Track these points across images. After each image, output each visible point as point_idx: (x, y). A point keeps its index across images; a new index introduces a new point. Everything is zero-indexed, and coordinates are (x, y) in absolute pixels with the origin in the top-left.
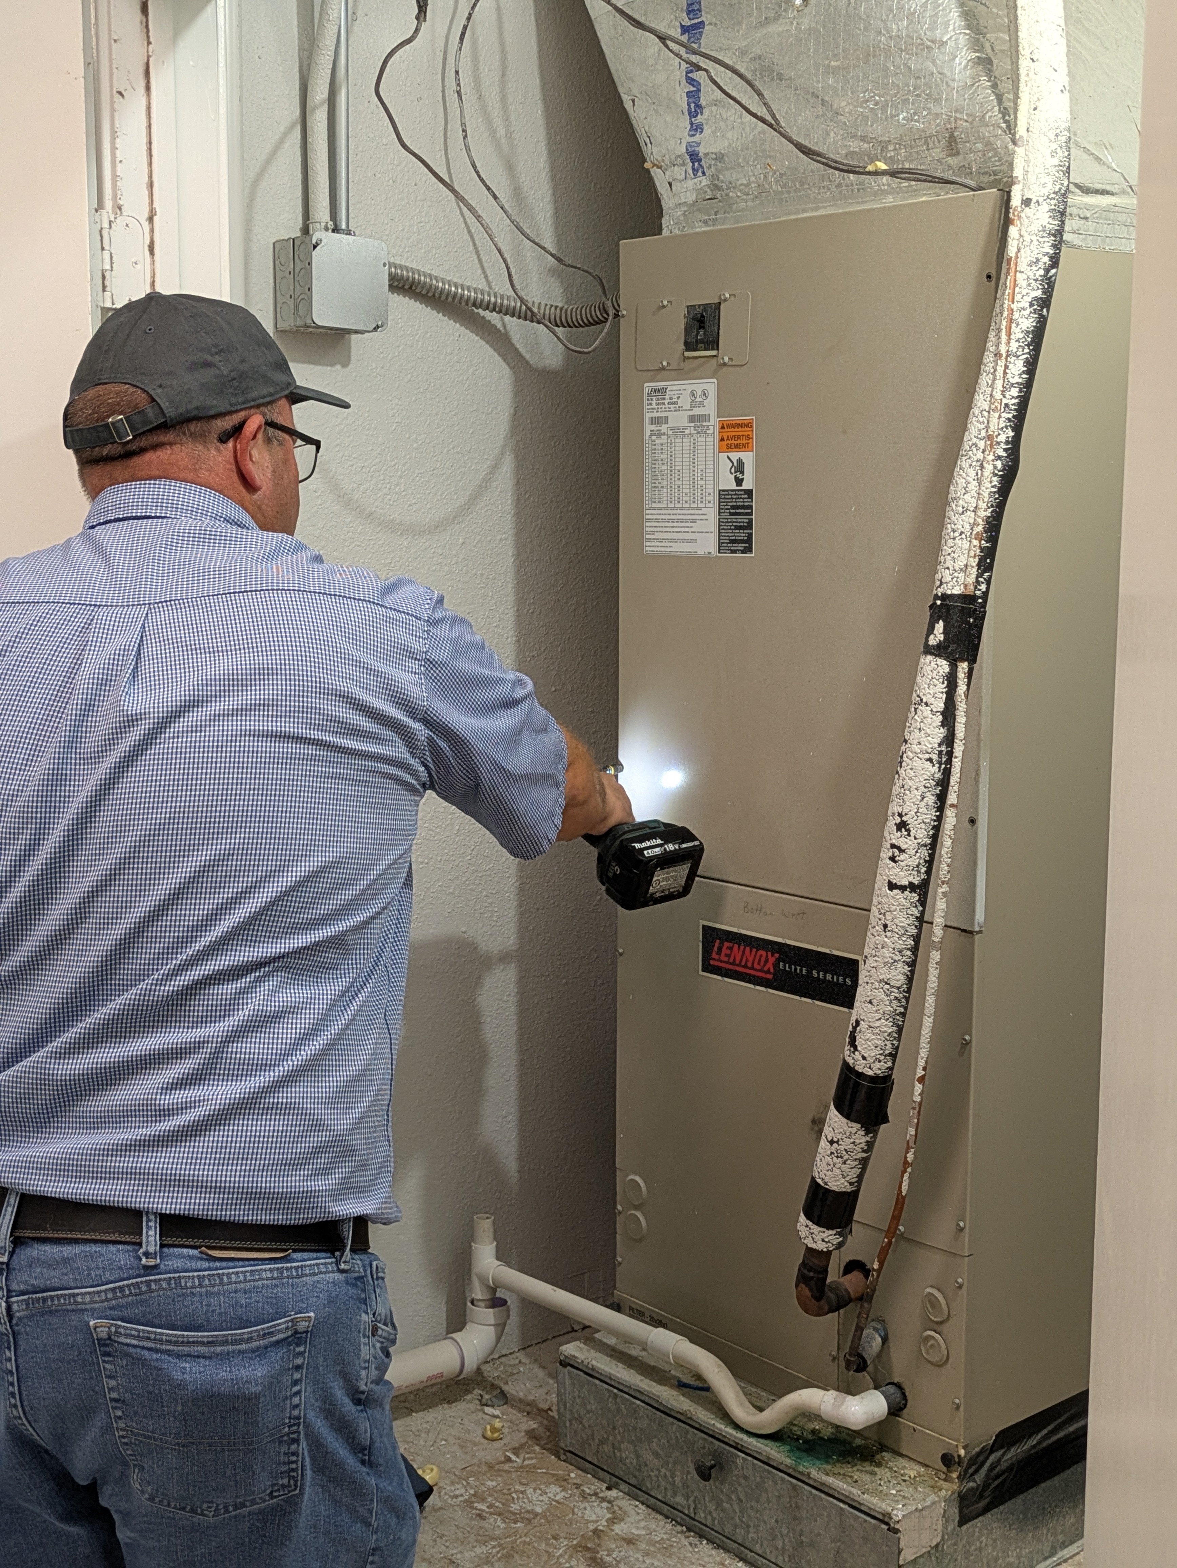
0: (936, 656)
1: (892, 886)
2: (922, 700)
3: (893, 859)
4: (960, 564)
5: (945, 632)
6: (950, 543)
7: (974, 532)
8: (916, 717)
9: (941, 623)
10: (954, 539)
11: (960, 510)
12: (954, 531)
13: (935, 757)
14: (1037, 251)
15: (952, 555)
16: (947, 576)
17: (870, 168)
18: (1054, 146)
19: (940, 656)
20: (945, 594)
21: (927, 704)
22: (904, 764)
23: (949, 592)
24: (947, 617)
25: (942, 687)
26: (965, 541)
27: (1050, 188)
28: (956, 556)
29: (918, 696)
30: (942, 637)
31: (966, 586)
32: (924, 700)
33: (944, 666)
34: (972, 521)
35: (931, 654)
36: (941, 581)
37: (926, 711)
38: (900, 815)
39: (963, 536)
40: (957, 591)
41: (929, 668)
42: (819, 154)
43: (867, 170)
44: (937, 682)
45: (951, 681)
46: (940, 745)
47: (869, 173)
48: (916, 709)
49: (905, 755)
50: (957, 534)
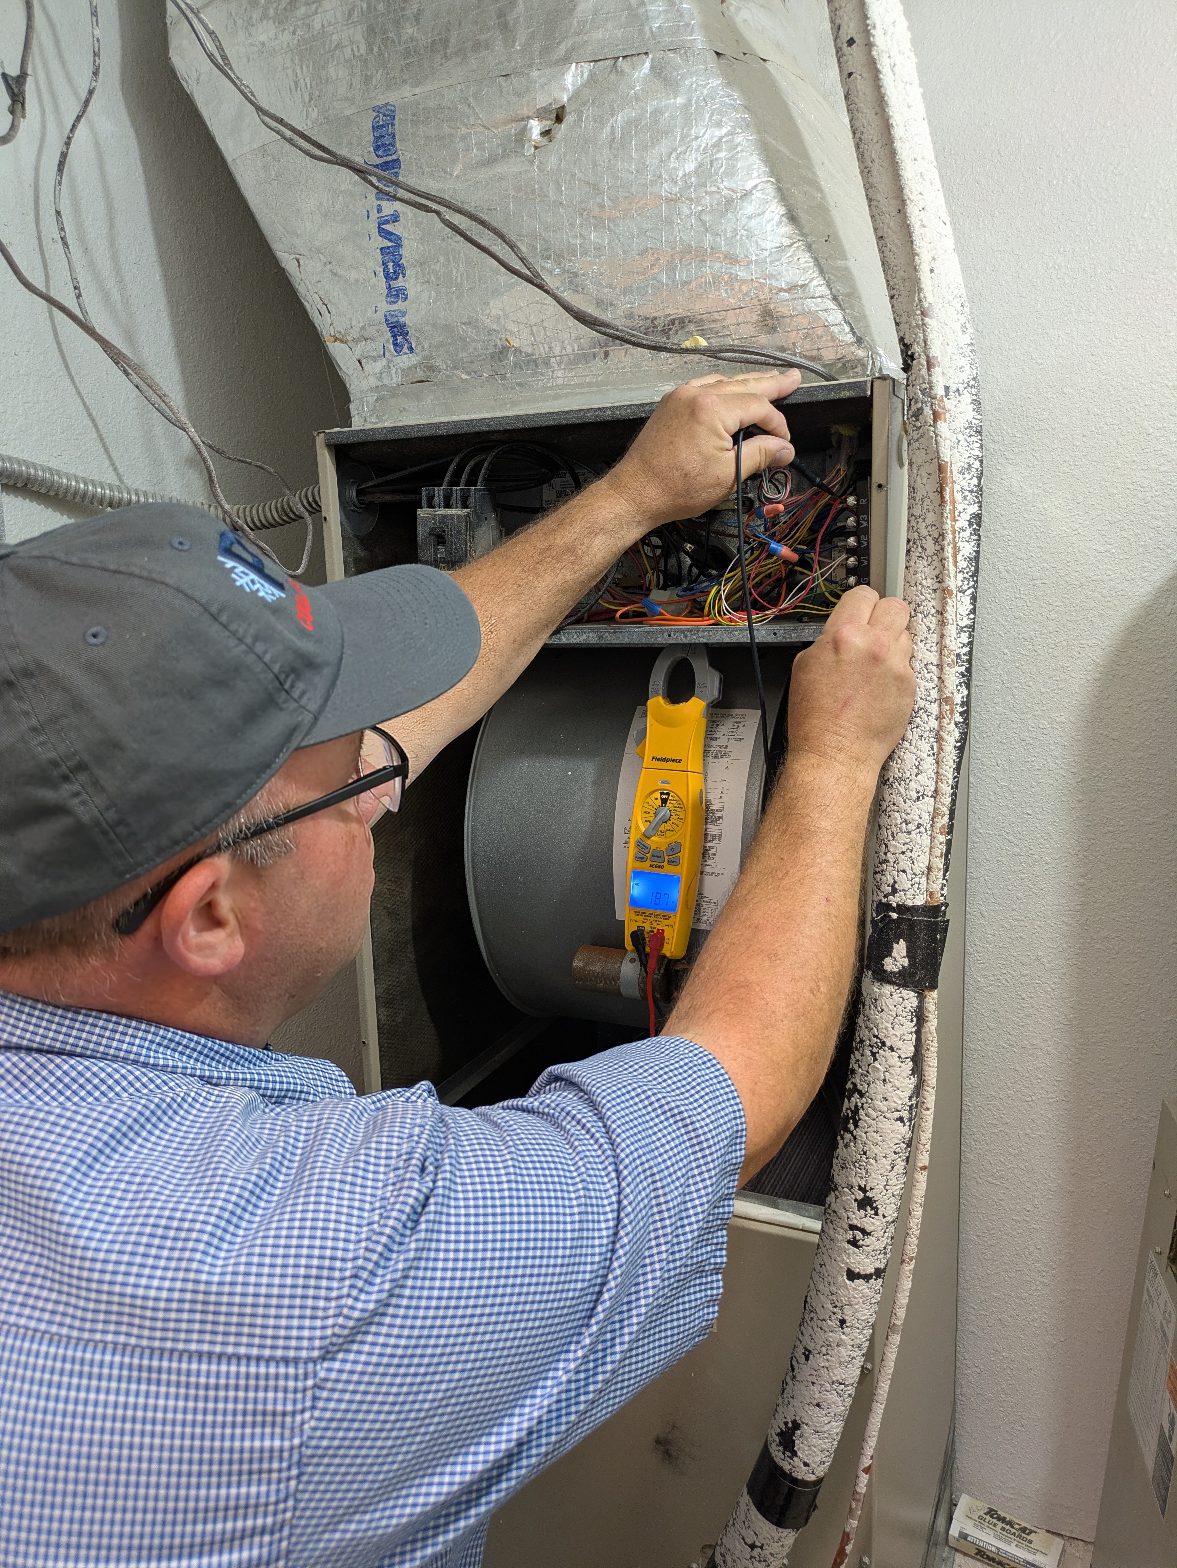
0: (899, 986)
1: (852, 1275)
2: (884, 1044)
3: (854, 1243)
4: (922, 865)
5: (910, 955)
6: (902, 837)
7: (939, 825)
8: (877, 1064)
9: (902, 944)
10: (909, 833)
11: (915, 795)
12: (907, 823)
13: (905, 1115)
14: (967, 455)
15: (908, 853)
16: (903, 882)
17: (688, 344)
18: (963, 320)
19: (905, 986)
20: (904, 905)
21: (892, 1049)
22: (860, 1123)
23: (909, 903)
24: (910, 935)
25: (910, 1027)
26: (925, 836)
27: (967, 375)
28: (914, 855)
29: (876, 1036)
30: (906, 962)
31: (931, 894)
32: (888, 1044)
33: (910, 998)
34: (931, 809)
35: (890, 982)
36: (893, 886)
37: (893, 1058)
38: (863, 1190)
39: (922, 829)
40: (919, 901)
41: (890, 1002)
42: (608, 326)
43: (683, 346)
44: (903, 1020)
45: (920, 1016)
46: (910, 1098)
47: (687, 351)
48: (874, 1054)
49: (861, 1112)
50: (912, 827)
